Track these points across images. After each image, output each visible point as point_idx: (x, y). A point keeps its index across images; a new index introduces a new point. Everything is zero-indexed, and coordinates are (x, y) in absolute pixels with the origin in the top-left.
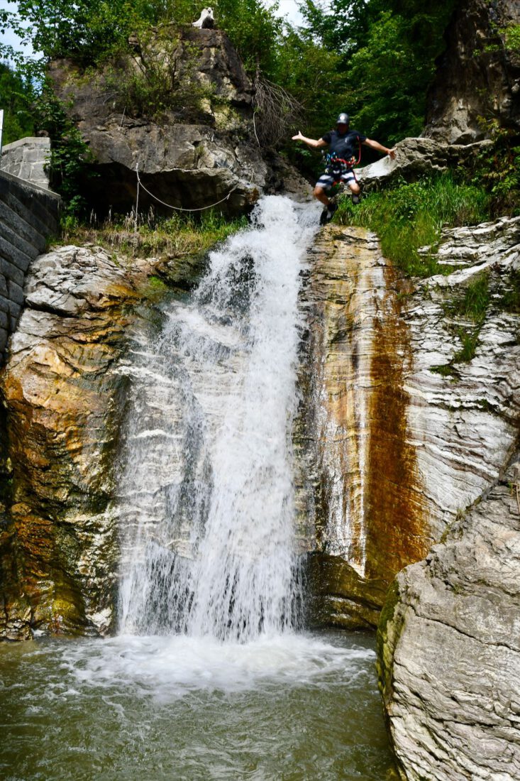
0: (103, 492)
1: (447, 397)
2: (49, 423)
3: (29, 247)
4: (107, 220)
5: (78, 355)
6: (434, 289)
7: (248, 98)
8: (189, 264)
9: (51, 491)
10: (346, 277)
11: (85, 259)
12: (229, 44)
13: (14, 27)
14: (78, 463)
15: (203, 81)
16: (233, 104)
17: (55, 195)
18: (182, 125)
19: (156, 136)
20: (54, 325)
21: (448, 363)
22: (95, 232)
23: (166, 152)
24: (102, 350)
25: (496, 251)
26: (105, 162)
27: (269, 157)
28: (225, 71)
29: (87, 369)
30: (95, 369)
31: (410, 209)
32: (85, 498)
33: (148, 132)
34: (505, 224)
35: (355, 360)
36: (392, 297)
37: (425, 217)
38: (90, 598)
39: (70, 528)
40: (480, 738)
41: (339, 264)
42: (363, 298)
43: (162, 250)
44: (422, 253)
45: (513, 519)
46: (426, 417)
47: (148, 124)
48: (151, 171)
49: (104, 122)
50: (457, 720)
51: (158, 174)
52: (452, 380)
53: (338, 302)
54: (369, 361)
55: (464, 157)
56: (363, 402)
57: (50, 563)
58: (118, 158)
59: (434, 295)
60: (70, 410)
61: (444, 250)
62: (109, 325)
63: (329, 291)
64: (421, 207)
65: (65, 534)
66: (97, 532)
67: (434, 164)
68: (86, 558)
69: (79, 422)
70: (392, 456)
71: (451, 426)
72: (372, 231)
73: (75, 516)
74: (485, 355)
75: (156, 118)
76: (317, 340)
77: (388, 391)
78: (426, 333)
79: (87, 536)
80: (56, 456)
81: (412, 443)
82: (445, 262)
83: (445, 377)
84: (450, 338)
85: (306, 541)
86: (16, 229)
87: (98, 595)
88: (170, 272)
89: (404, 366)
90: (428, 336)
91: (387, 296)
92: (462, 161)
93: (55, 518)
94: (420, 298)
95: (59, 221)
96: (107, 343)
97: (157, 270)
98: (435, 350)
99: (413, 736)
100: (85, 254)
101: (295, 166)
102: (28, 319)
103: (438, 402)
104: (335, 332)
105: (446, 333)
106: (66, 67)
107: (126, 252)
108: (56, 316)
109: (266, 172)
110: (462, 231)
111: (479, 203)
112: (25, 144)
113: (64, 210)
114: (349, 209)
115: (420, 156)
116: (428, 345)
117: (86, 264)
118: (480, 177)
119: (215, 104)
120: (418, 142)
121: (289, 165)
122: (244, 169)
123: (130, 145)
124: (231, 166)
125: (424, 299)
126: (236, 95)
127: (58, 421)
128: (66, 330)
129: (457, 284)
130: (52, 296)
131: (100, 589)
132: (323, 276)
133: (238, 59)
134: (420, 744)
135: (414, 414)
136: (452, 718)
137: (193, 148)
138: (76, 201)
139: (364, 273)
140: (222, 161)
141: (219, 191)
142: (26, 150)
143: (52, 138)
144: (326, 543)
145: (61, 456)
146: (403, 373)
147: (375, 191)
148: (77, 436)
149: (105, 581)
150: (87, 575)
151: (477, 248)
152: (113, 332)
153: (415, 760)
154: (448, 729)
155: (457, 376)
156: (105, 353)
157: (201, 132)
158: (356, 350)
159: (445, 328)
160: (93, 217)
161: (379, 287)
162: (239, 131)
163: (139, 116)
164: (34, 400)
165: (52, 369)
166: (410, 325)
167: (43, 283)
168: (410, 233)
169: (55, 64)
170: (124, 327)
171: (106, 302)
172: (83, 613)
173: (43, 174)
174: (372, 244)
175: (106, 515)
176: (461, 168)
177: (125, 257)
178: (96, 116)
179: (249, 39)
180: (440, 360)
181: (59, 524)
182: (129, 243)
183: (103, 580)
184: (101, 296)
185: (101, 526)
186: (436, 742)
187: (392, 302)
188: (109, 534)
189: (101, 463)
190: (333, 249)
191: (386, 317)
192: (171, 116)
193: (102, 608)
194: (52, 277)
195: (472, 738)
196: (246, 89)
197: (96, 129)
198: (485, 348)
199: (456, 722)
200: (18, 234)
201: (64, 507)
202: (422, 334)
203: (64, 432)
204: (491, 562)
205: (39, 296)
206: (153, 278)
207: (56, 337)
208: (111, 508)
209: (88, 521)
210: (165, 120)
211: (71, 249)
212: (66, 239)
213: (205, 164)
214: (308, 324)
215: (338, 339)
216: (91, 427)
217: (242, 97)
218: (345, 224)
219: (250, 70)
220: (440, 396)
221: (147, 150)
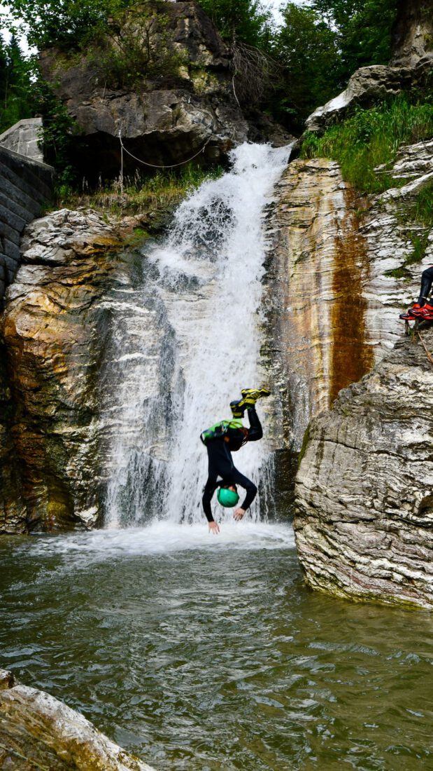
0: (88, 407)
1: (399, 297)
2: (37, 351)
3: (23, 211)
4: (98, 187)
5: (65, 295)
6: (388, 201)
7: (226, 62)
8: (168, 213)
9: (41, 408)
10: (308, 203)
11: (76, 219)
12: (203, 14)
13: (8, 27)
14: (64, 384)
15: (179, 50)
16: (211, 69)
17: (48, 167)
18: (159, 91)
19: (135, 104)
20: (46, 274)
21: (401, 265)
22: (87, 198)
23: (145, 117)
24: (86, 289)
26: (91, 132)
27: (252, 117)
28: (200, 39)
29: (72, 306)
30: (80, 306)
31: (364, 132)
32: (71, 413)
33: (128, 101)
35: (318, 276)
36: (351, 216)
37: (380, 138)
38: (78, 498)
39: (58, 438)
40: (363, 532)
41: (301, 193)
42: (324, 221)
43: (148, 206)
44: (377, 171)
45: (410, 358)
46: (381, 317)
47: (128, 93)
48: (133, 136)
49: (89, 97)
50: (344, 520)
51: (139, 137)
52: (405, 281)
53: (301, 227)
54: (332, 277)
55: (416, 78)
56: (327, 314)
57: (43, 470)
58: (102, 127)
59: (389, 207)
60: (57, 341)
61: (399, 166)
62: (94, 269)
63: (293, 217)
64: (377, 130)
65: (55, 444)
66: (82, 441)
67: (388, 88)
68: (74, 463)
69: (64, 351)
70: (353, 359)
72: (334, 159)
73: (62, 428)
75: (135, 88)
76: (282, 261)
77: (349, 301)
78: (382, 242)
79: (74, 445)
80: (45, 378)
81: (369, 343)
82: (398, 176)
83: (398, 279)
84: (403, 243)
85: (274, 441)
86: (9, 194)
87: (85, 495)
88: (152, 222)
89: (362, 276)
90: (383, 244)
91: (346, 216)
93: (46, 432)
94: (376, 212)
95: (53, 190)
96: (91, 284)
97: (142, 222)
98: (390, 257)
99: (311, 542)
100: (77, 216)
101: (281, 124)
102: (25, 273)
103: (392, 302)
104: (299, 253)
105: (399, 239)
106: (54, 54)
107: (116, 212)
108: (48, 267)
109: (248, 129)
110: (420, 146)
111: (432, 118)
112: (21, 126)
113: (58, 180)
114: (312, 144)
115: (374, 82)
116: (383, 253)
117: (76, 223)
119: (192, 70)
120: (371, 69)
121: (273, 123)
122: (226, 128)
123: (112, 114)
124: (210, 124)
125: (379, 212)
126: (213, 60)
127: (46, 349)
128: (55, 277)
129: (408, 193)
130: (44, 251)
131: (86, 490)
132: (287, 205)
133: (213, 27)
134: (317, 548)
135: (371, 316)
136: (339, 518)
137: (171, 110)
138: (68, 170)
139: (325, 198)
140: (200, 120)
141: (195, 145)
142: (22, 131)
143: (43, 119)
144: (293, 441)
145: (49, 379)
146: (362, 282)
147: (335, 122)
148: (63, 361)
149: (91, 483)
150: (75, 478)
151: (430, 159)
152: (97, 274)
153: (312, 562)
154: (337, 529)
155: (409, 276)
157: (177, 96)
158: (318, 268)
159: (398, 235)
160: (85, 184)
161: (339, 209)
162: (218, 93)
163: (119, 88)
164: (26, 334)
165: (42, 309)
166: (367, 238)
167: (37, 241)
168: (365, 154)
169: (45, 54)
170: (108, 270)
171: (90, 249)
172: (72, 511)
173: (38, 150)
174: (333, 171)
175: (91, 427)
176: (415, 89)
177: (115, 216)
178: (81, 93)
179: (224, 7)
180: (393, 264)
181: (49, 437)
182: (119, 204)
183: (89, 482)
184: (86, 245)
185: (86, 437)
186: (330, 543)
187: (351, 220)
188: (93, 443)
189: (86, 383)
190: (297, 180)
191: (346, 235)
192: (149, 84)
193: (90, 506)
194: (44, 235)
195: (356, 532)
196: (223, 54)
197: (83, 105)
199: (343, 522)
200: (12, 199)
201: (53, 421)
202: (378, 244)
203: (51, 358)
204: (380, 389)
205: (35, 251)
206: (138, 230)
207: (47, 284)
208: (95, 421)
209: (74, 433)
210: (144, 88)
211: (63, 212)
212: (61, 206)
213: (182, 123)
214: (273, 248)
215: (301, 259)
216: (76, 353)
217: (219, 61)
218: (309, 157)
219: (226, 36)
220: (394, 297)
221: (128, 117)
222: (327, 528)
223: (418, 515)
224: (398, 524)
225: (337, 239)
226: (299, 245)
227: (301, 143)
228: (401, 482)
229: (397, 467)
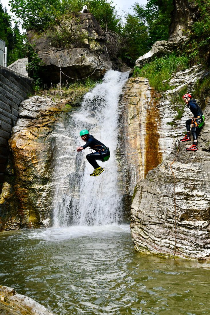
0: (46, 177)
1: (172, 133)
2: (25, 154)
3: (20, 96)
4: (51, 87)
5: (37, 131)
7: (103, 38)
8: (80, 98)
9: (27, 178)
10: (136, 95)
11: (42, 100)
12: (94, 18)
13: (14, 21)
14: (36, 168)
15: (84, 32)
16: (97, 40)
17: (30, 78)
18: (76, 49)
19: (66, 53)
20: (29, 122)
21: (173, 121)
22: (46, 91)
23: (70, 59)
24: (46, 129)
25: (191, 78)
26: (48, 65)
27: (113, 60)
28: (93, 28)
29: (40, 136)
30: (43, 135)
31: (158, 67)
32: (39, 180)
33: (63, 52)
34: (194, 68)
35: (140, 124)
36: (153, 100)
37: (165, 70)
38: (42, 215)
39: (34, 190)
40: (158, 229)
41: (134, 91)
42: (143, 102)
43: (71, 95)
44: (164, 83)
45: (176, 158)
46: (165, 141)
47: (63, 49)
48: (65, 66)
49: (47, 50)
51: (68, 67)
52: (174, 127)
53: (133, 105)
54: (145, 125)
55: (179, 46)
56: (143, 140)
57: (27, 203)
58: (53, 63)
59: (168, 97)
60: (33, 150)
61: (172, 81)
62: (49, 120)
63: (130, 101)
64: (163, 66)
65: (32, 193)
66: (44, 191)
67: (168, 50)
68: (40, 201)
69: (36, 154)
70: (154, 158)
71: (174, 143)
72: (146, 78)
73: (35, 186)
74: (186, 116)
75: (66, 47)
76: (126, 118)
77: (152, 134)
79: (40, 193)
80: (28, 165)
81: (160, 152)
82: (172, 85)
83: (172, 126)
84: (174, 112)
85: (122, 191)
86: (14, 89)
87: (44, 214)
88: (73, 102)
89: (158, 124)
90: (166, 112)
91: (151, 100)
92: (178, 48)
93: (28, 187)
94: (163, 99)
95: (32, 88)
96: (48, 127)
97: (69, 102)
98: (169, 117)
99: (137, 232)
100: (42, 98)
101: (125, 63)
102: (20, 122)
103: (169, 135)
104: (132, 115)
105: (172, 110)
106: (33, 32)
107: (58, 97)
108: (30, 119)
109: (112, 65)
110: (180, 73)
111: (185, 62)
112: (19, 61)
113: (34, 84)
114: (138, 71)
115: (162, 47)
116: (166, 115)
117: (42, 102)
118: (185, 52)
119: (90, 40)
120: (161, 42)
121: (122, 62)
122: (103, 64)
123: (57, 57)
124: (97, 62)
125: (164, 99)
126: (98, 37)
127: (29, 153)
128: (33, 124)
129: (176, 92)
130: (28, 113)
131: (45, 212)
132: (128, 96)
133: (98, 23)
134: (140, 235)
135: (161, 141)
136: (148, 223)
137: (81, 56)
138: (38, 80)
139: (143, 93)
140: (92, 61)
141: (90, 71)
142: (19, 63)
143: (28, 58)
144: (130, 191)
145: (30, 166)
146: (158, 127)
147: (147, 63)
148: (36, 158)
150: (40, 206)
151: (184, 78)
152: (50, 123)
153: (138, 241)
154: (147, 227)
155: (176, 125)
156: (46, 130)
157: (83, 50)
158: (140, 121)
159: (172, 109)
160: (45, 86)
161: (149, 98)
162: (100, 50)
163: (60, 47)
164: (20, 147)
165: (27, 137)
166: (159, 109)
167: (25, 109)
168: (159, 76)
169: (29, 32)
170: (55, 121)
171: (47, 113)
172: (39, 220)
173: (26, 71)
174: (146, 82)
175: (47, 185)
176: (178, 50)
177: (58, 99)
178: (44, 49)
179: (102, 15)
180: (170, 120)
181: (30, 189)
182: (59, 94)
183: (46, 208)
184: (46, 111)
185: (45, 189)
186: (145, 233)
187: (153, 102)
188: (48, 192)
189: (45, 167)
190: (132, 86)
191: (151, 108)
192: (72, 46)
193: (47, 218)
194: (28, 106)
195: (155, 229)
196: (102, 34)
197: (45, 53)
198: (186, 113)
199: (150, 224)
200: (15, 91)
201: (31, 183)
202: (164, 112)
203: (31, 157)
204: (165, 171)
205: (24, 113)
206: (67, 105)
207: (29, 126)
208: (49, 183)
209: (40, 188)
210: (70, 47)
211: (36, 97)
212: (35, 94)
213: (85, 62)
214: (122, 113)
215: (133, 118)
216: (41, 155)
217: (100, 37)
218: (137, 77)
219: (103, 27)
220: (170, 133)
221: (63, 59)
222: (143, 227)
223: (180, 221)
224: (172, 225)
225: (148, 110)
226: (132, 112)
227: (133, 71)
228: (173, 208)
229: (171, 202)
